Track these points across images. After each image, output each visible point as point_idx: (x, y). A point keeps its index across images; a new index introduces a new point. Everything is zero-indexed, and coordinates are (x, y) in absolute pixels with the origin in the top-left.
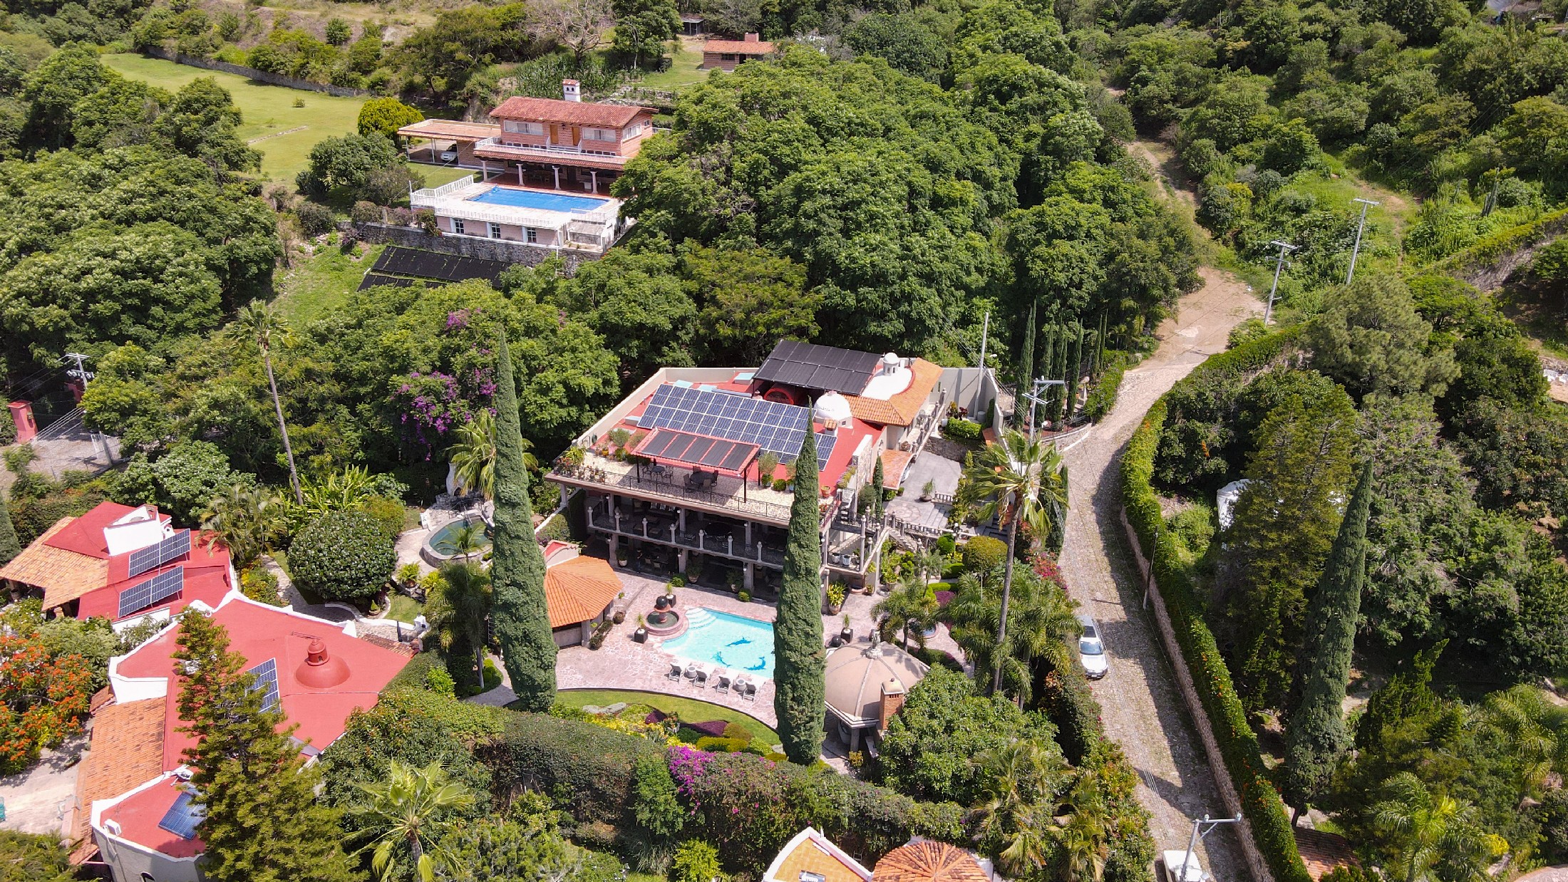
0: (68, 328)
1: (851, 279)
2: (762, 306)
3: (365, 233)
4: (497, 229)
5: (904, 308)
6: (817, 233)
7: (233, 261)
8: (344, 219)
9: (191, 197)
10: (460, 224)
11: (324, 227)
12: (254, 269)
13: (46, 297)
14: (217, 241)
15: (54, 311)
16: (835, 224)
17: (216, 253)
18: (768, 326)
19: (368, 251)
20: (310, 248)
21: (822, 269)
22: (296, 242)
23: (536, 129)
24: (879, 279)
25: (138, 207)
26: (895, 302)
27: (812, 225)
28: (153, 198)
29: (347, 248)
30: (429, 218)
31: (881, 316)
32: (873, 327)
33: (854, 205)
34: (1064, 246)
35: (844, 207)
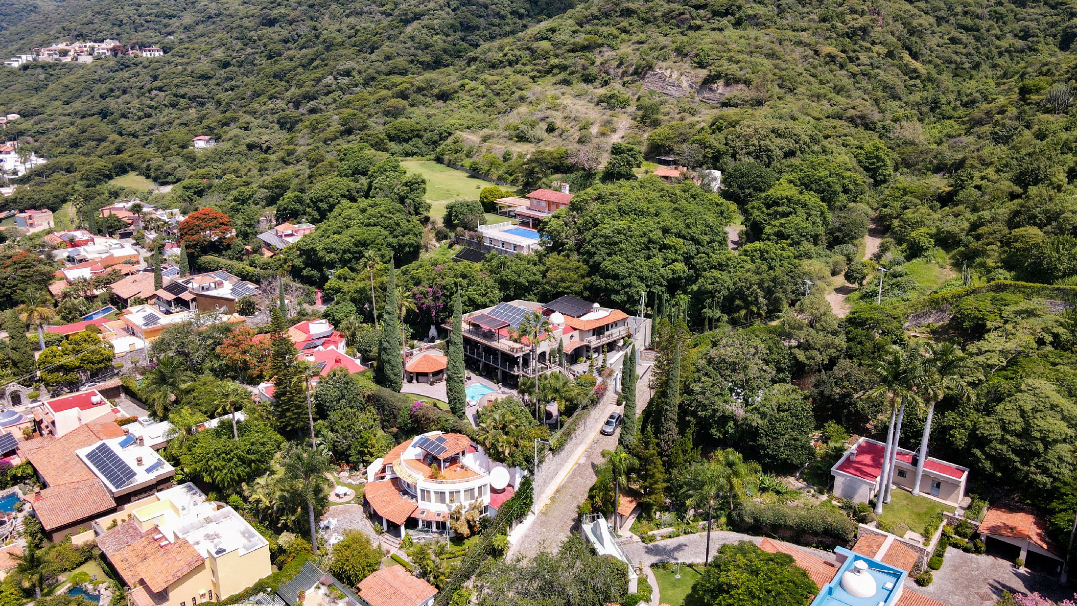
0: (336, 262)
1: (606, 275)
2: (563, 280)
3: (458, 241)
4: (503, 243)
5: (628, 289)
6: (595, 253)
7: (400, 245)
8: (453, 235)
9: (391, 218)
10: (491, 240)
11: (445, 237)
12: (407, 249)
13: (331, 251)
14: (396, 237)
15: (333, 255)
16: (603, 251)
17: (394, 241)
18: (564, 288)
19: (458, 248)
20: (438, 245)
21: (595, 269)
22: (434, 242)
23: (544, 204)
24: (616, 277)
25: (372, 221)
26: (624, 287)
27: (593, 250)
28: (378, 218)
29: (450, 246)
30: (481, 238)
31: (618, 293)
32: (613, 297)
33: (616, 244)
34: (716, 273)
35: (610, 244)
